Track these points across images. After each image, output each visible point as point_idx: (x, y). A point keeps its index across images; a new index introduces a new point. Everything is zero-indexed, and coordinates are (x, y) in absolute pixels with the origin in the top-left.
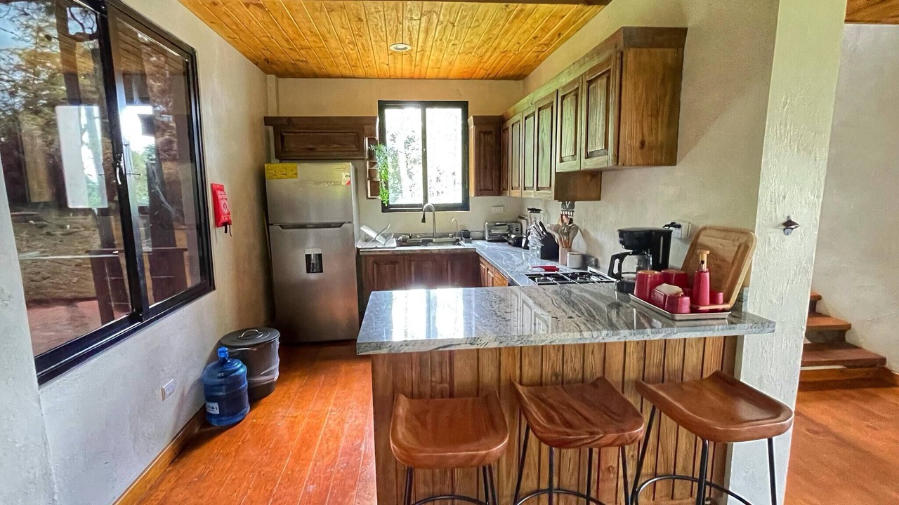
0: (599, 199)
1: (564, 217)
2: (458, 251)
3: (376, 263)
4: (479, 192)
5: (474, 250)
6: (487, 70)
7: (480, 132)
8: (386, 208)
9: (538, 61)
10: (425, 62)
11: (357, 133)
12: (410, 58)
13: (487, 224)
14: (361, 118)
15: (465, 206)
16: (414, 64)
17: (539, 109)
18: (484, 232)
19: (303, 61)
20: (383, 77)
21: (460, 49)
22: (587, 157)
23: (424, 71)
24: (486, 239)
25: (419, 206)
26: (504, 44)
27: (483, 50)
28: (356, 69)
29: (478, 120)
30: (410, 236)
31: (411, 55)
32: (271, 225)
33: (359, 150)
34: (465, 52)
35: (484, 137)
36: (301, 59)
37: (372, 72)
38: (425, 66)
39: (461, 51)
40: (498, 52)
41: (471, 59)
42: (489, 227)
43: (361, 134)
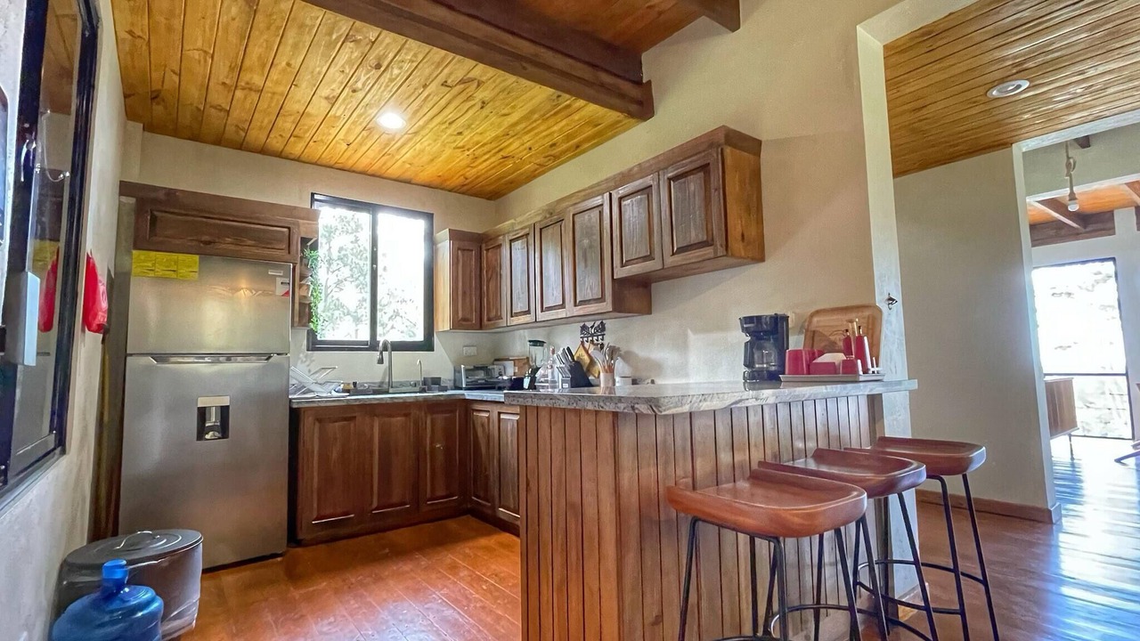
0: (649, 312)
1: (587, 345)
2: (442, 399)
3: (317, 420)
4: (459, 323)
5: (462, 397)
6: (467, 179)
7: (459, 249)
8: (315, 345)
9: (532, 176)
10: (404, 151)
11: (289, 228)
12: (390, 141)
13: (463, 366)
14: (295, 208)
15: (427, 345)
16: (386, 150)
17: (574, 215)
18: (455, 381)
19: (221, 110)
20: (324, 162)
21: (461, 141)
22: (673, 254)
23: (389, 164)
24: (464, 386)
25: (365, 343)
26: (514, 146)
27: (486, 149)
28: (295, 142)
29: (455, 235)
30: (355, 384)
31: (394, 136)
32: (131, 355)
33: (289, 253)
34: (463, 147)
35: (463, 255)
36: (223, 105)
37: (317, 151)
38: (398, 157)
39: (461, 144)
40: (499, 155)
41: (462, 159)
42: (466, 370)
43: (294, 230)
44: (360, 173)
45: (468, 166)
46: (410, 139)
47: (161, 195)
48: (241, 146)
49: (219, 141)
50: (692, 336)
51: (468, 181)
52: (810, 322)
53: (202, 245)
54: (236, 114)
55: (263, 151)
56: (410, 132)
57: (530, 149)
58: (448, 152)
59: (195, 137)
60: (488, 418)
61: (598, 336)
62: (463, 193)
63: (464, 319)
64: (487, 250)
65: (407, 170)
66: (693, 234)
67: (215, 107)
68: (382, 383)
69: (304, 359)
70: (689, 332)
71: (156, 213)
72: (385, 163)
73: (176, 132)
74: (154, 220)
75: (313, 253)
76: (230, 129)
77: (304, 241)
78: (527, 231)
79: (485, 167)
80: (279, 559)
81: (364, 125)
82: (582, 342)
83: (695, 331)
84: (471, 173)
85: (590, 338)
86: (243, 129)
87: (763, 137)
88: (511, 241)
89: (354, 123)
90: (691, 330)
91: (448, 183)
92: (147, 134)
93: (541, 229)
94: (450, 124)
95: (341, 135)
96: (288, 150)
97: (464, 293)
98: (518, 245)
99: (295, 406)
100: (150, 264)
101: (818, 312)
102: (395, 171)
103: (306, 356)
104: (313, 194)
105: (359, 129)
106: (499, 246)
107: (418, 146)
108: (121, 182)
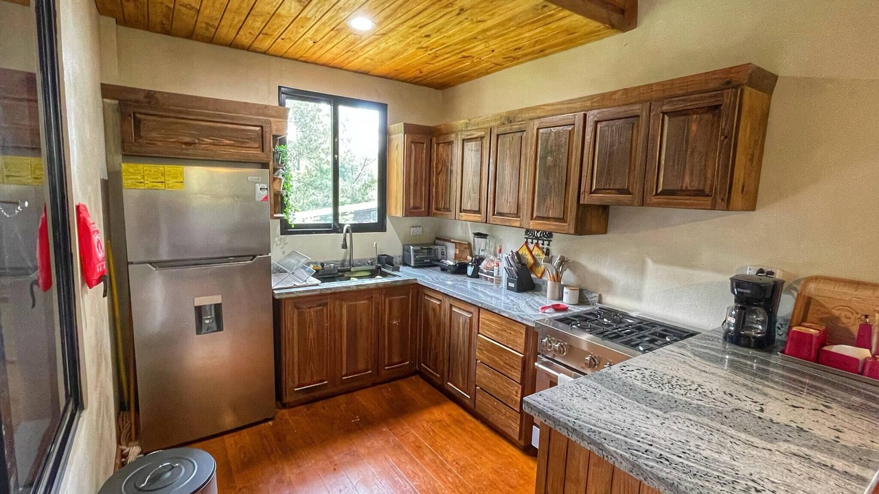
0: (605, 232)
1: (531, 246)
2: (398, 284)
3: (296, 306)
4: (410, 211)
5: (414, 282)
6: (421, 72)
7: (412, 142)
8: (286, 229)
9: (487, 72)
10: (367, 49)
11: (262, 127)
12: (356, 40)
13: (412, 248)
14: (266, 107)
15: (380, 227)
16: (350, 48)
17: (538, 129)
18: (403, 257)
19: (192, 8)
20: (290, 56)
21: (425, 42)
22: (656, 194)
23: (352, 59)
24: (412, 265)
25: (328, 226)
26: (479, 48)
27: (448, 50)
28: (264, 39)
29: (409, 129)
30: (322, 265)
31: (361, 37)
32: (132, 263)
33: (263, 151)
34: (427, 47)
35: (416, 148)
36: (194, 5)
37: (283, 46)
38: (360, 54)
39: (425, 45)
40: (460, 56)
41: (422, 56)
42: (415, 251)
43: (266, 129)
44: (323, 65)
45: (427, 63)
46: (377, 39)
47: (141, 97)
48: (211, 40)
49: (191, 35)
50: (650, 263)
51: (422, 74)
52: (805, 286)
53: (184, 146)
54: (206, 12)
55: (233, 45)
56: (377, 33)
57: (493, 51)
58: (411, 50)
59: (167, 31)
60: (440, 305)
61: (543, 241)
62: (415, 83)
63: (415, 208)
64: (438, 144)
65: (368, 64)
66: (687, 180)
67: (185, 6)
68: (344, 261)
69: (279, 243)
70: (649, 262)
71: (138, 115)
72: (347, 58)
73: (148, 27)
74: (138, 123)
75: (282, 148)
76: (201, 25)
77: (275, 137)
78: (482, 133)
79: (444, 64)
80: (271, 423)
81: (333, 26)
82: (526, 242)
83: (656, 261)
84: (426, 69)
85: (535, 241)
86: (213, 26)
87: (781, 72)
88: (463, 140)
89: (324, 24)
90: (652, 259)
91: (403, 75)
92: (121, 28)
93: (498, 135)
94: (420, 27)
95: (309, 35)
96: (256, 45)
97: (416, 184)
98: (471, 146)
99: (277, 297)
100: (139, 177)
101: (816, 279)
102: (356, 63)
103: (280, 240)
104: (280, 87)
105: (328, 29)
106: (450, 143)
107: (383, 46)
108: (102, 84)
